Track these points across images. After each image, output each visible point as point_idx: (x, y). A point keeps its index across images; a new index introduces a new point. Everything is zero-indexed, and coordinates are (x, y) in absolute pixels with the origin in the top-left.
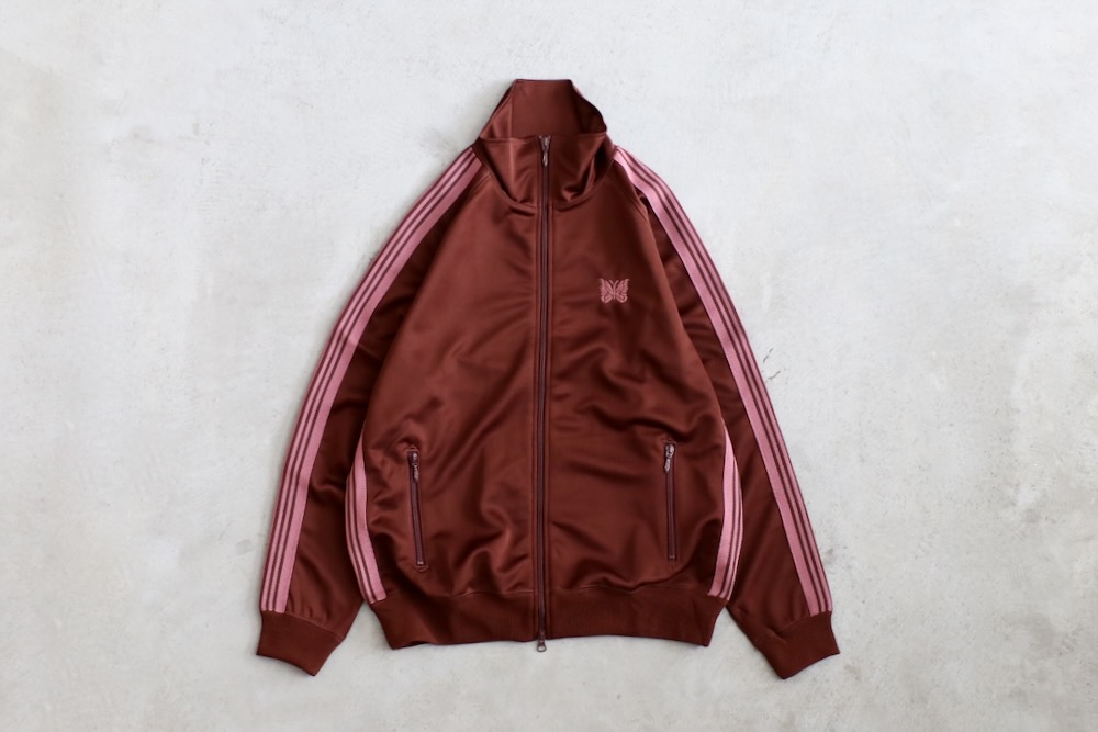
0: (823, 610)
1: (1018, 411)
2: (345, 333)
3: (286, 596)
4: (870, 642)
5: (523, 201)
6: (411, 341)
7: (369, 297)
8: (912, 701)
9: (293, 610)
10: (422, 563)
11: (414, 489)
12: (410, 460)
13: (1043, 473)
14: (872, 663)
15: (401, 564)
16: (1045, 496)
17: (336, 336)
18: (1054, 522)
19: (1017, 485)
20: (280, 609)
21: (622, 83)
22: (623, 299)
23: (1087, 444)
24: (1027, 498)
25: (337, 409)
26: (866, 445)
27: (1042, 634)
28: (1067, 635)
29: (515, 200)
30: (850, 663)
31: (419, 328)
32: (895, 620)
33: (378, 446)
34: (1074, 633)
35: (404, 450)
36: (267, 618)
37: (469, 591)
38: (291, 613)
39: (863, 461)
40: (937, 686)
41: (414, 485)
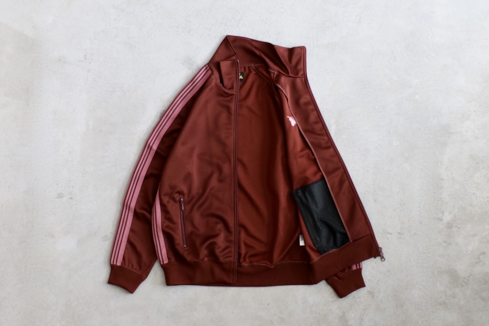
0: (358, 267)
1: (443, 180)
2: (151, 144)
3: (122, 258)
4: (378, 281)
5: (230, 89)
6: (180, 149)
7: (162, 129)
8: (397, 307)
9: (125, 265)
10: (185, 246)
11: (182, 214)
12: (180, 201)
13: (454, 207)
14: (379, 290)
15: (177, 247)
16: (455, 217)
17: (147, 146)
18: (459, 228)
19: (443, 212)
20: (119, 264)
21: (270, 37)
23: (474, 194)
24: (447, 217)
25: (147, 177)
26: (376, 195)
27: (454, 277)
28: (465, 278)
29: (226, 88)
30: (370, 290)
31: (183, 144)
32: (389, 271)
33: (166, 195)
34: (468, 277)
35: (177, 197)
36: (113, 268)
37: (206, 259)
38: (123, 266)
39: (375, 201)
40: (408, 300)
41: (182, 212)
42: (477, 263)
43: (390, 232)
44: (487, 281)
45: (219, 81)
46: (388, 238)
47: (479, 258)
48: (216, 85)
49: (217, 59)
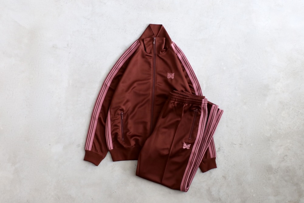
0: (214, 157)
2: (106, 83)
3: (91, 146)
4: (228, 170)
5: (149, 53)
6: (122, 86)
9: (93, 150)
10: (123, 139)
11: (122, 122)
12: (121, 114)
14: (229, 175)
15: (118, 140)
16: (271, 135)
17: (104, 84)
18: (273, 142)
20: (90, 150)
22: (173, 78)
23: (281, 123)
27: (269, 169)
28: (276, 169)
29: (147, 53)
30: (224, 175)
31: (123, 82)
32: (234, 165)
34: (278, 168)
35: (120, 112)
36: (87, 152)
38: (92, 151)
40: (245, 181)
41: (122, 121)
42: (283, 161)
43: (235, 144)
44: (288, 171)
45: (144, 49)
46: (234, 147)
47: (284, 158)
48: (142, 51)
49: (143, 37)
